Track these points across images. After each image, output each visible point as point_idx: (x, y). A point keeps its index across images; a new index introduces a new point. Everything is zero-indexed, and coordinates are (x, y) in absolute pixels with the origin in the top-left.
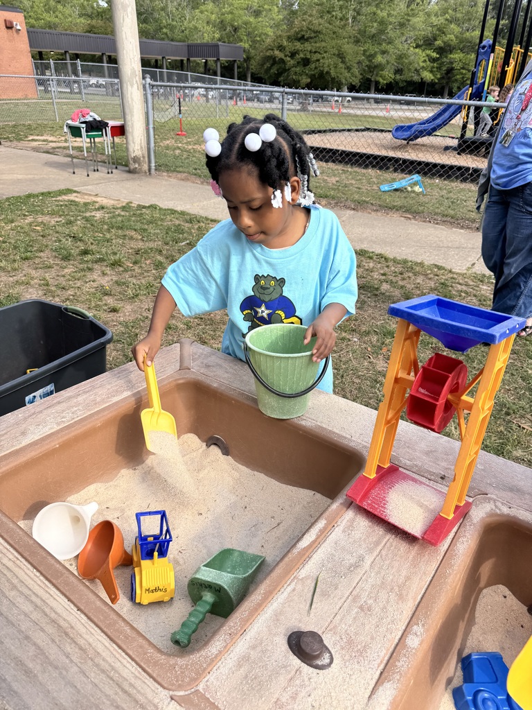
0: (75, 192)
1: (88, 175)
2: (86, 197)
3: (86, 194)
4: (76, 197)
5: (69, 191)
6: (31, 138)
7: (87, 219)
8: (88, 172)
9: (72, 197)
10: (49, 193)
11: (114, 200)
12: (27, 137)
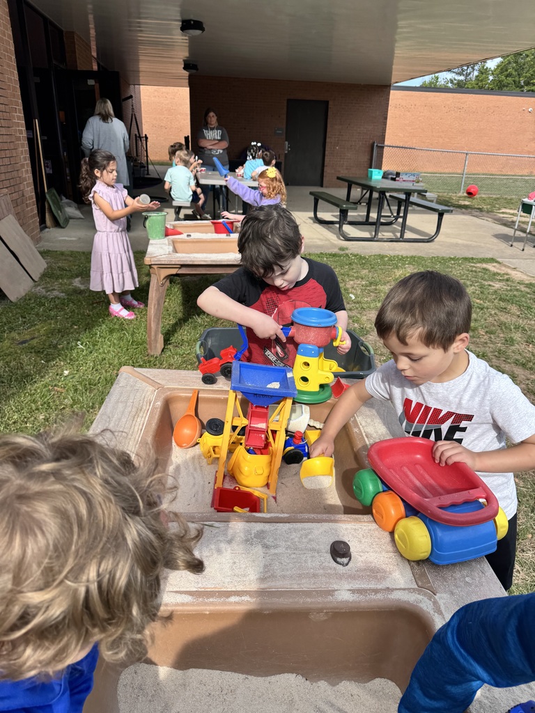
0: (497, 262)
1: (523, 250)
2: (503, 268)
3: (505, 266)
4: (494, 266)
5: (492, 260)
6: (504, 210)
7: (482, 287)
8: (524, 246)
9: (490, 267)
10: (472, 258)
11: (528, 276)
12: (499, 209)
